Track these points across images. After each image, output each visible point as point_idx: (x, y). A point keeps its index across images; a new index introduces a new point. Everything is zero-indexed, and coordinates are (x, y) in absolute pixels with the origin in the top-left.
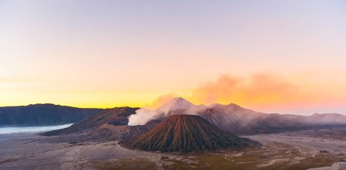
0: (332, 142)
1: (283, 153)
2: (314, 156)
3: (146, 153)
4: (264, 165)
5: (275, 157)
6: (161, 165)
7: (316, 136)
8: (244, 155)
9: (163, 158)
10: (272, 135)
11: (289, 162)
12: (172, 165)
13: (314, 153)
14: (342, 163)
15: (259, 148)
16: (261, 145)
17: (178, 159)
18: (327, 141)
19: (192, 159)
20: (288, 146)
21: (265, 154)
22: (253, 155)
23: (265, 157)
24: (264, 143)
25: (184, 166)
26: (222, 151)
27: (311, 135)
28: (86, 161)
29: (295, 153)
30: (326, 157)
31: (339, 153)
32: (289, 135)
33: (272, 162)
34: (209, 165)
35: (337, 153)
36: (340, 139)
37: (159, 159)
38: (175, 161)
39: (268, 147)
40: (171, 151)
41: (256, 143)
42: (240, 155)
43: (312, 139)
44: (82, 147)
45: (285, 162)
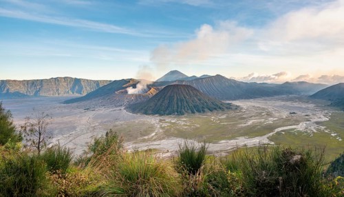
0: (299, 106)
1: (259, 115)
2: (284, 117)
3: (146, 116)
4: (243, 125)
5: (253, 118)
6: (158, 126)
7: (287, 100)
8: (227, 117)
9: (161, 121)
10: (251, 100)
11: (264, 122)
12: (168, 126)
13: (285, 114)
14: (308, 122)
15: (240, 111)
16: (242, 108)
17: (173, 121)
18: (296, 104)
19: (184, 121)
20: (263, 109)
21: (244, 116)
22: (235, 117)
23: (244, 118)
24: (245, 107)
25: (178, 127)
26: (209, 114)
27: (283, 100)
28: (97, 124)
29: (269, 115)
30: (295, 118)
31: (306, 114)
32: (265, 100)
33: (250, 123)
34: (199, 126)
35: (304, 114)
36: (307, 102)
37: (157, 121)
38: (170, 123)
39: (247, 110)
40: (168, 115)
41: (238, 107)
42: (224, 117)
43: (283, 103)
44: (94, 112)
45: (260, 122)
